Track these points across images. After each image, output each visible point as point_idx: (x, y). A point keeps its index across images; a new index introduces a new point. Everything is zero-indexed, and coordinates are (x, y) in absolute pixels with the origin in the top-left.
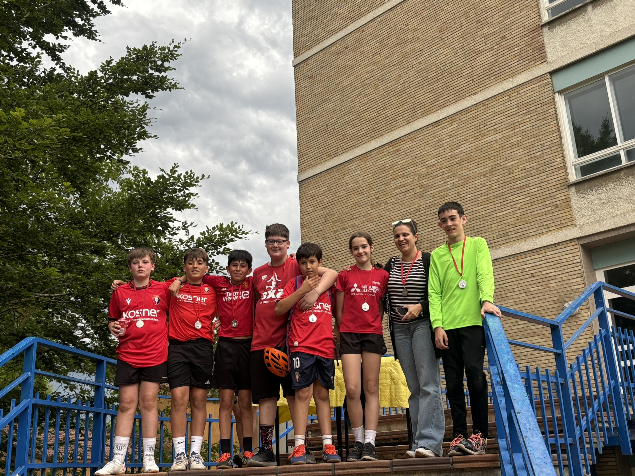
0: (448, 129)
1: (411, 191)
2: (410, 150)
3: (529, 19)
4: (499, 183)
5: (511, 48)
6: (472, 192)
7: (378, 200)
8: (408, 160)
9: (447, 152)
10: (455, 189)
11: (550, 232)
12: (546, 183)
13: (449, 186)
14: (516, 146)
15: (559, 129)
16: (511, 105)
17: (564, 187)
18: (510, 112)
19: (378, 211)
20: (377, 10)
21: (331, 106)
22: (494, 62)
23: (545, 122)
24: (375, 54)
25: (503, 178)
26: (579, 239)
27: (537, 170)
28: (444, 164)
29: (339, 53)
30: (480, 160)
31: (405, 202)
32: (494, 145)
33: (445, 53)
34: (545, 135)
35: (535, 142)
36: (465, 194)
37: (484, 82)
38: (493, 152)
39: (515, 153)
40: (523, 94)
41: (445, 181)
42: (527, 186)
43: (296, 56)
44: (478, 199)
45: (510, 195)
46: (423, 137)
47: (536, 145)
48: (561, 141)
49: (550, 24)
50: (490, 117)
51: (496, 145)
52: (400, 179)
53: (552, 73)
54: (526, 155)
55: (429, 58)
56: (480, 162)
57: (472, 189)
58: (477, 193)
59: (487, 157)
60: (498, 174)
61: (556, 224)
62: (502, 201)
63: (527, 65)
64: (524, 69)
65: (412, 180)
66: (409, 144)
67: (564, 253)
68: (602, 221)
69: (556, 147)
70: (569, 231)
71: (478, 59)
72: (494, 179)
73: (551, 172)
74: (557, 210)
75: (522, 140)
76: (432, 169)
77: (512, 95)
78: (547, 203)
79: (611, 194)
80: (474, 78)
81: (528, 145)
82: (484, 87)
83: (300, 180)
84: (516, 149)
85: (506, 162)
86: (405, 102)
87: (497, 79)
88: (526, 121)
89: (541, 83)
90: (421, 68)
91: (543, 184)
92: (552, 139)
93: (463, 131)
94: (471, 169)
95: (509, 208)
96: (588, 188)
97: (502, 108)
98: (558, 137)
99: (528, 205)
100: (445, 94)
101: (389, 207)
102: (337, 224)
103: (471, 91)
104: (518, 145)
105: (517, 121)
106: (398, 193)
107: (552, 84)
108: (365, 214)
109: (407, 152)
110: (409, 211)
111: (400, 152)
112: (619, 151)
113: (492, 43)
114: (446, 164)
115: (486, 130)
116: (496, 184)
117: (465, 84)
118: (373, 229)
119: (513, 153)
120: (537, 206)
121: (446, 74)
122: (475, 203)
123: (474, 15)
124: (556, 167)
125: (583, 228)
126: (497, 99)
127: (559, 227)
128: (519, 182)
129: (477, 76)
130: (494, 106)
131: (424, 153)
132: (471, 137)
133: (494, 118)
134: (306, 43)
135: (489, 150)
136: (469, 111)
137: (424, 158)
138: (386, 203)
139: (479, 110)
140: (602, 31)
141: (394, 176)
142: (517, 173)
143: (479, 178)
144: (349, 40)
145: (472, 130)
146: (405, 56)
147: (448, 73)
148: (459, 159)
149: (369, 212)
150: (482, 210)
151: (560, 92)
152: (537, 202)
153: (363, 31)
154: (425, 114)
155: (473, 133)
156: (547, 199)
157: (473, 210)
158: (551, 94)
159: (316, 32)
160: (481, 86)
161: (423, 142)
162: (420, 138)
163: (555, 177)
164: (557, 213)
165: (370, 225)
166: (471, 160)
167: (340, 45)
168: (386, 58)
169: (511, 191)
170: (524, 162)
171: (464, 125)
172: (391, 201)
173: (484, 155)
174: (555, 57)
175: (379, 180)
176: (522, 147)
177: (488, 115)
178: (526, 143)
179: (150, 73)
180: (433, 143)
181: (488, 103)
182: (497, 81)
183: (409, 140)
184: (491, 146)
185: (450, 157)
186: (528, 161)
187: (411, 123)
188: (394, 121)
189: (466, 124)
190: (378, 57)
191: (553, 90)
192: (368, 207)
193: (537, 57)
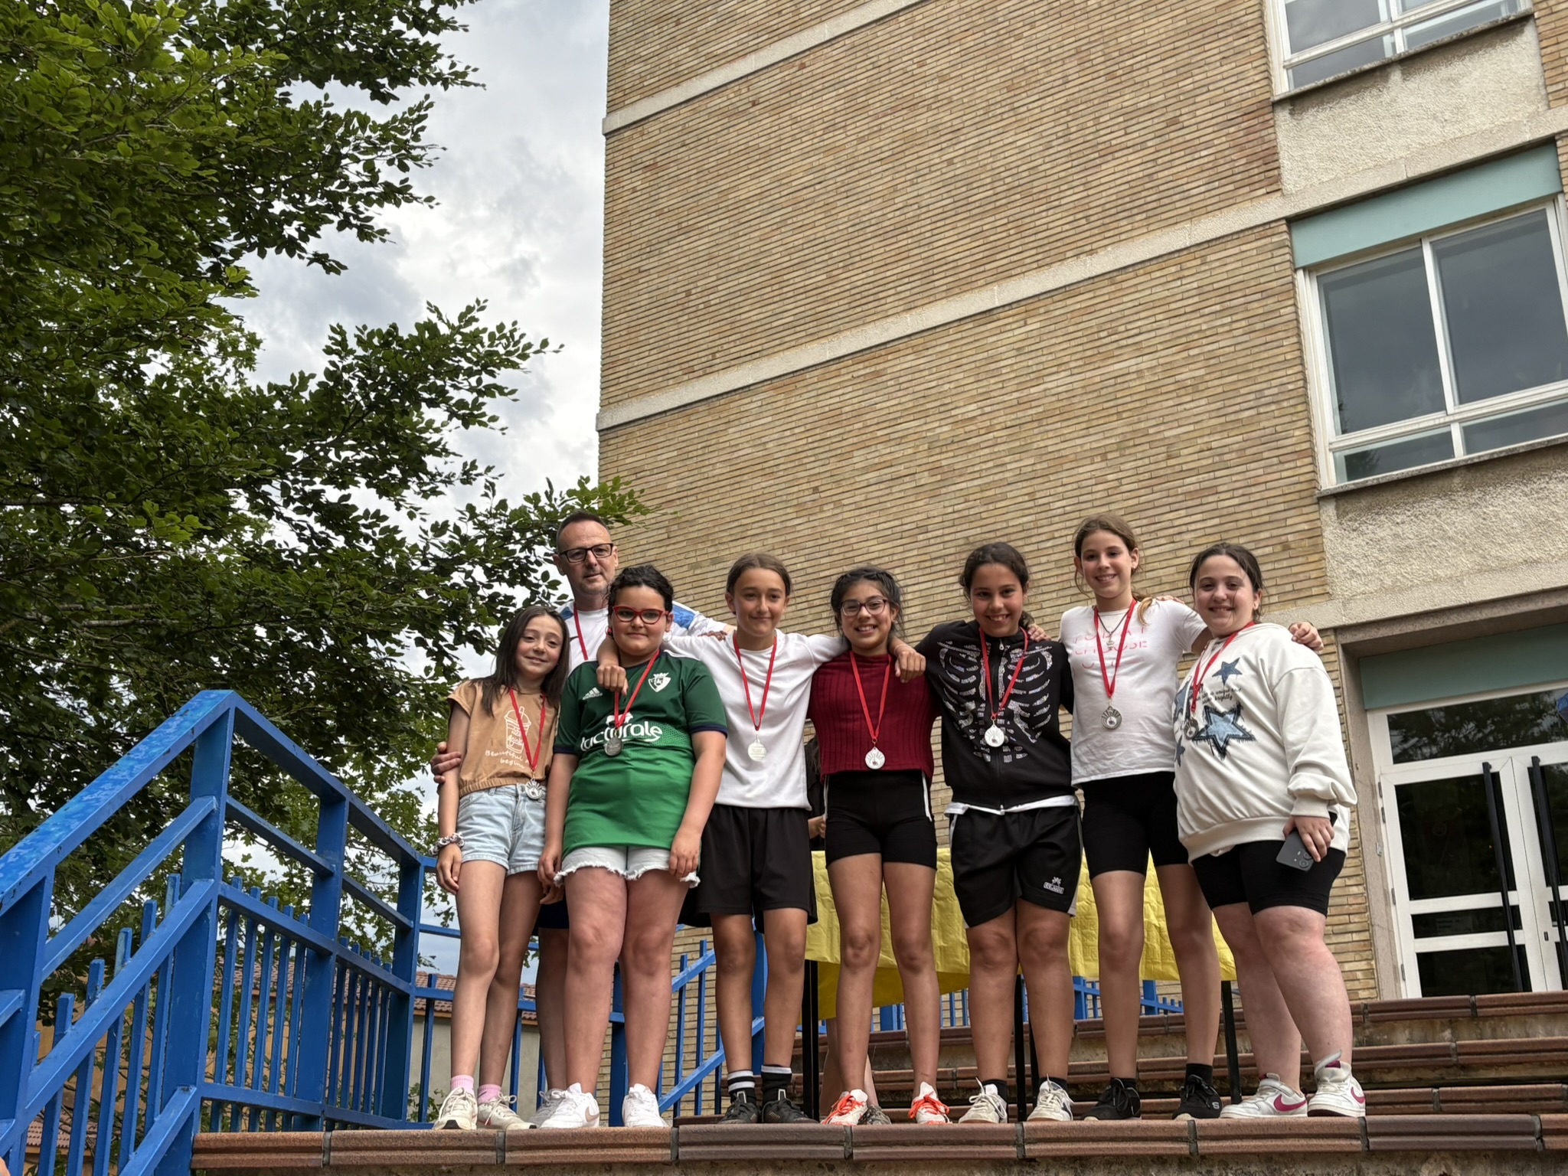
0: (1016, 332)
1: (907, 479)
2: (910, 377)
3: (1243, 83)
4: (1141, 477)
5: (1191, 149)
6: (1070, 494)
7: (816, 496)
8: (903, 400)
9: (1010, 389)
10: (1025, 484)
12: (1262, 487)
13: (1007, 475)
14: (1190, 390)
15: (1301, 357)
16: (1184, 288)
17: (1308, 501)
18: (1180, 304)
19: (816, 523)
20: (843, 18)
21: (703, 244)
22: (1147, 179)
23: (1269, 338)
24: (832, 127)
25: (1152, 467)
26: (1337, 630)
27: (1240, 454)
28: (1001, 420)
29: (734, 113)
30: (1094, 416)
31: (888, 505)
32: (1132, 384)
34: (1266, 370)
35: (1240, 385)
36: (1051, 499)
37: (1115, 225)
38: (1128, 399)
39: (1187, 406)
40: (1217, 264)
41: (999, 462)
42: (1214, 490)
43: (613, 107)
45: (1167, 509)
46: (946, 347)
47: (1242, 391)
48: (1305, 387)
49: (1296, 101)
50: (1127, 313)
51: (1138, 382)
52: (880, 447)
53: (1294, 221)
54: (1214, 414)
55: (975, 153)
56: (1095, 423)
57: (1070, 487)
58: (1082, 499)
59: (1114, 411)
60: (1139, 456)
61: (1281, 589)
62: (1145, 522)
63: (1230, 195)
64: (1221, 205)
65: (910, 451)
66: (909, 361)
68: (1401, 590)
69: (1292, 402)
70: (1313, 609)
71: (1104, 167)
72: (1128, 466)
73: (1275, 460)
74: (1285, 555)
75: (1207, 378)
76: (967, 429)
77: (1189, 265)
78: (1262, 536)
79: (1425, 527)
80: (1091, 212)
81: (1220, 390)
82: (1117, 239)
83: (605, 426)
84: (1188, 398)
85: (1162, 428)
86: (906, 255)
87: (1151, 221)
88: (1220, 330)
89: (1263, 242)
90: (951, 174)
91: (1253, 489)
92: (1285, 380)
93: (1054, 341)
94: (1068, 437)
95: (1163, 541)
96: (1369, 509)
97: (1161, 293)
98: (1300, 376)
100: (1012, 245)
101: (846, 515)
102: (700, 546)
103: (1080, 244)
104: (1195, 387)
105: (1197, 328)
106: (872, 481)
107: (1291, 248)
108: (778, 526)
109: (901, 380)
110: (898, 529)
111: (884, 378)
112: (1448, 424)
113: (1142, 132)
114: (1003, 419)
115: (1115, 345)
116: (1134, 479)
117: (1067, 227)
118: (799, 566)
119: (1180, 408)
121: (1018, 196)
123: (1102, 59)
124: (1290, 449)
125: (1353, 605)
126: (1149, 269)
127: (1290, 597)
128: (1194, 479)
129: (1099, 209)
130: (1140, 287)
131: (946, 387)
132: (1075, 357)
133: (1136, 317)
134: (643, 78)
135: (1119, 395)
136: (1073, 293)
137: (948, 400)
138: (838, 504)
139: (1098, 293)
140: (1423, 133)
141: (865, 437)
142: (1187, 456)
143: (1088, 461)
144: (763, 84)
145: (1078, 341)
146: (911, 140)
147: (1024, 194)
148: (1040, 409)
149: (789, 524)
151: (1308, 270)
153: (803, 66)
154: (957, 290)
156: (1264, 527)
158: (1289, 272)
159: (672, 55)
160: (1107, 235)
161: (947, 360)
162: (938, 349)
163: (1285, 474)
164: (1285, 564)
165: (789, 556)
166: (1072, 415)
167: (738, 94)
168: (861, 140)
169: (1171, 500)
170: (1208, 431)
171: (1058, 326)
172: (851, 501)
173: (1106, 405)
174: (1304, 183)
175: (822, 443)
176: (1205, 394)
177: (1122, 307)
178: (1216, 386)
179: (394, 28)
180: (973, 365)
181: (1124, 277)
182: (1152, 227)
183: (910, 351)
184: (1126, 385)
185: (1015, 402)
186: (1219, 429)
187: (918, 310)
188: (871, 298)
189: (1062, 325)
190: (839, 137)
191: (1293, 263)
192: (789, 510)
193: (1256, 178)
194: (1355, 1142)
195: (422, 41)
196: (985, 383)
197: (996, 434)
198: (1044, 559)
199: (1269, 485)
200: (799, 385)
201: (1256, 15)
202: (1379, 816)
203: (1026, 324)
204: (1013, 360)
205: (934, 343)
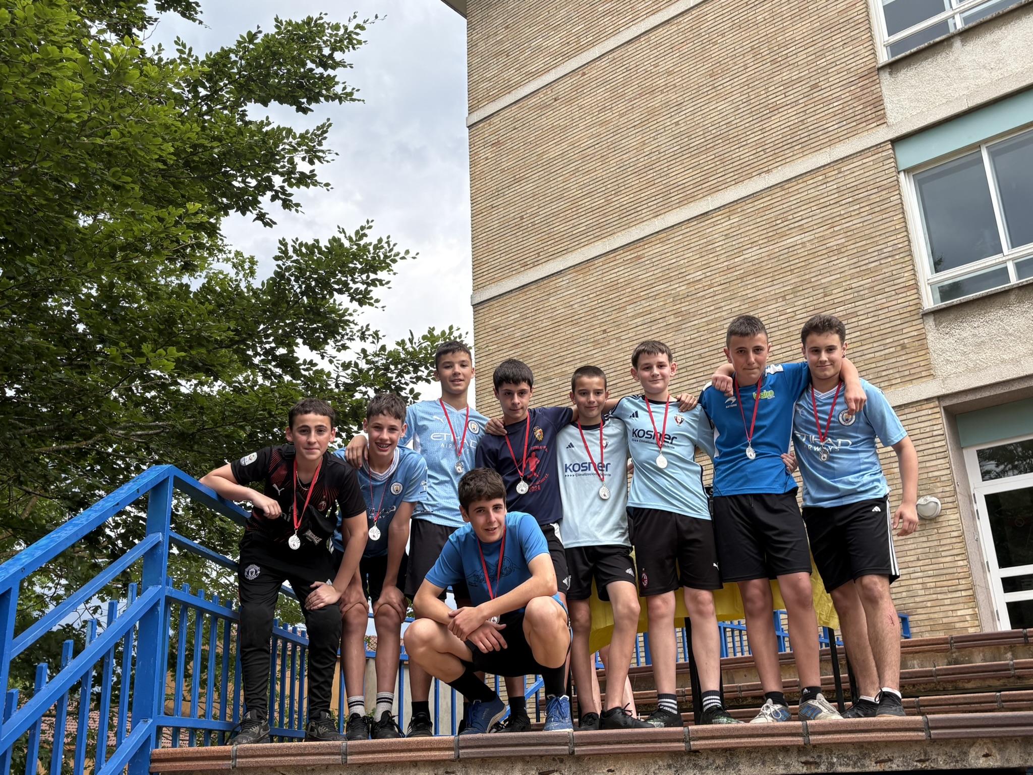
0: (723, 225)
1: (661, 321)
2: (659, 258)
3: (858, 58)
4: (808, 309)
5: (827, 102)
7: (605, 335)
8: (656, 272)
9: (721, 261)
11: (893, 387)
12: (886, 310)
13: (723, 313)
14: (836, 252)
15: (906, 227)
16: (828, 189)
17: (916, 317)
18: (826, 199)
19: (607, 352)
20: (606, 42)
21: (529, 187)
22: (800, 124)
23: (884, 216)
24: (604, 109)
25: (815, 302)
26: (940, 398)
27: (871, 290)
29: (544, 107)
30: (775, 274)
32: (799, 251)
33: (719, 108)
34: (884, 236)
35: (867, 247)
37: (782, 153)
38: (797, 261)
39: (835, 263)
40: (848, 172)
41: (717, 306)
42: (855, 315)
43: (472, 109)
46: (681, 237)
47: (869, 251)
48: (909, 245)
49: (893, 66)
50: (792, 207)
51: (803, 250)
52: (643, 302)
53: (896, 142)
54: (852, 266)
55: (692, 117)
56: (777, 277)
59: (788, 269)
60: (806, 296)
61: (902, 374)
63: (854, 129)
64: (848, 135)
65: (661, 303)
66: (658, 248)
67: (916, 420)
68: (980, 370)
69: (901, 255)
70: (923, 385)
71: (773, 118)
72: (800, 303)
73: (893, 293)
74: (903, 352)
75: (846, 244)
76: (696, 287)
77: (830, 174)
78: (888, 341)
79: (994, 329)
80: (766, 147)
81: (855, 251)
82: (783, 162)
83: (476, 302)
84: (835, 258)
85: (820, 277)
86: (652, 183)
87: (804, 149)
88: (853, 214)
89: (876, 156)
90: (678, 131)
91: (880, 312)
92: (896, 242)
93: (747, 229)
94: (760, 287)
96: (956, 319)
97: (813, 193)
98: (905, 239)
99: (855, 345)
100: (717, 172)
101: (624, 346)
103: (762, 166)
104: (839, 250)
105: (838, 214)
106: (639, 324)
107: (895, 158)
108: (583, 355)
109: (654, 260)
111: (643, 260)
112: (1005, 262)
113: (796, 94)
114: (719, 279)
115: (787, 228)
116: (804, 311)
117: (752, 157)
119: (831, 264)
120: (870, 346)
121: (720, 141)
123: (767, 52)
124: (902, 285)
125: (949, 381)
126: (805, 179)
127: (907, 378)
128: (842, 308)
129: (772, 145)
130: (799, 191)
131: (682, 262)
132: (762, 237)
133: (799, 209)
134: (488, 91)
135: (791, 259)
136: (758, 198)
137: (684, 270)
138: (619, 339)
139: (773, 197)
140: (977, 78)
141: (633, 297)
142: (837, 295)
143: (774, 301)
144: (560, 87)
145: (763, 228)
146: (652, 112)
147: (724, 140)
148: (742, 271)
149: (591, 353)
150: (779, 352)
151: (907, 171)
152: (872, 340)
153: (584, 74)
154: (685, 202)
155: (765, 231)
156: (888, 336)
158: (894, 174)
159: (505, 75)
160: (778, 160)
161: (681, 245)
162: (676, 239)
163: (900, 301)
164: (904, 358)
166: (762, 273)
167: (546, 94)
168: (621, 116)
170: (849, 277)
171: (749, 219)
172: (627, 336)
173: (782, 266)
174: (901, 117)
175: (607, 303)
176: (846, 254)
177: (789, 204)
178: (852, 249)
179: (308, 67)
180: (697, 248)
181: (790, 185)
182: (805, 153)
183: (658, 242)
184: (794, 253)
185: (725, 268)
186: (856, 275)
187: (662, 216)
188: (633, 211)
189: (753, 218)
190: (608, 115)
191: (897, 168)
192: (588, 345)
193: (870, 117)
194: (920, 734)
195: (326, 74)
196: (706, 258)
197: (715, 289)
199: (891, 309)
200: (591, 268)
201: (864, 15)
202: (975, 515)
203: (729, 220)
204: (723, 242)
205: (672, 236)
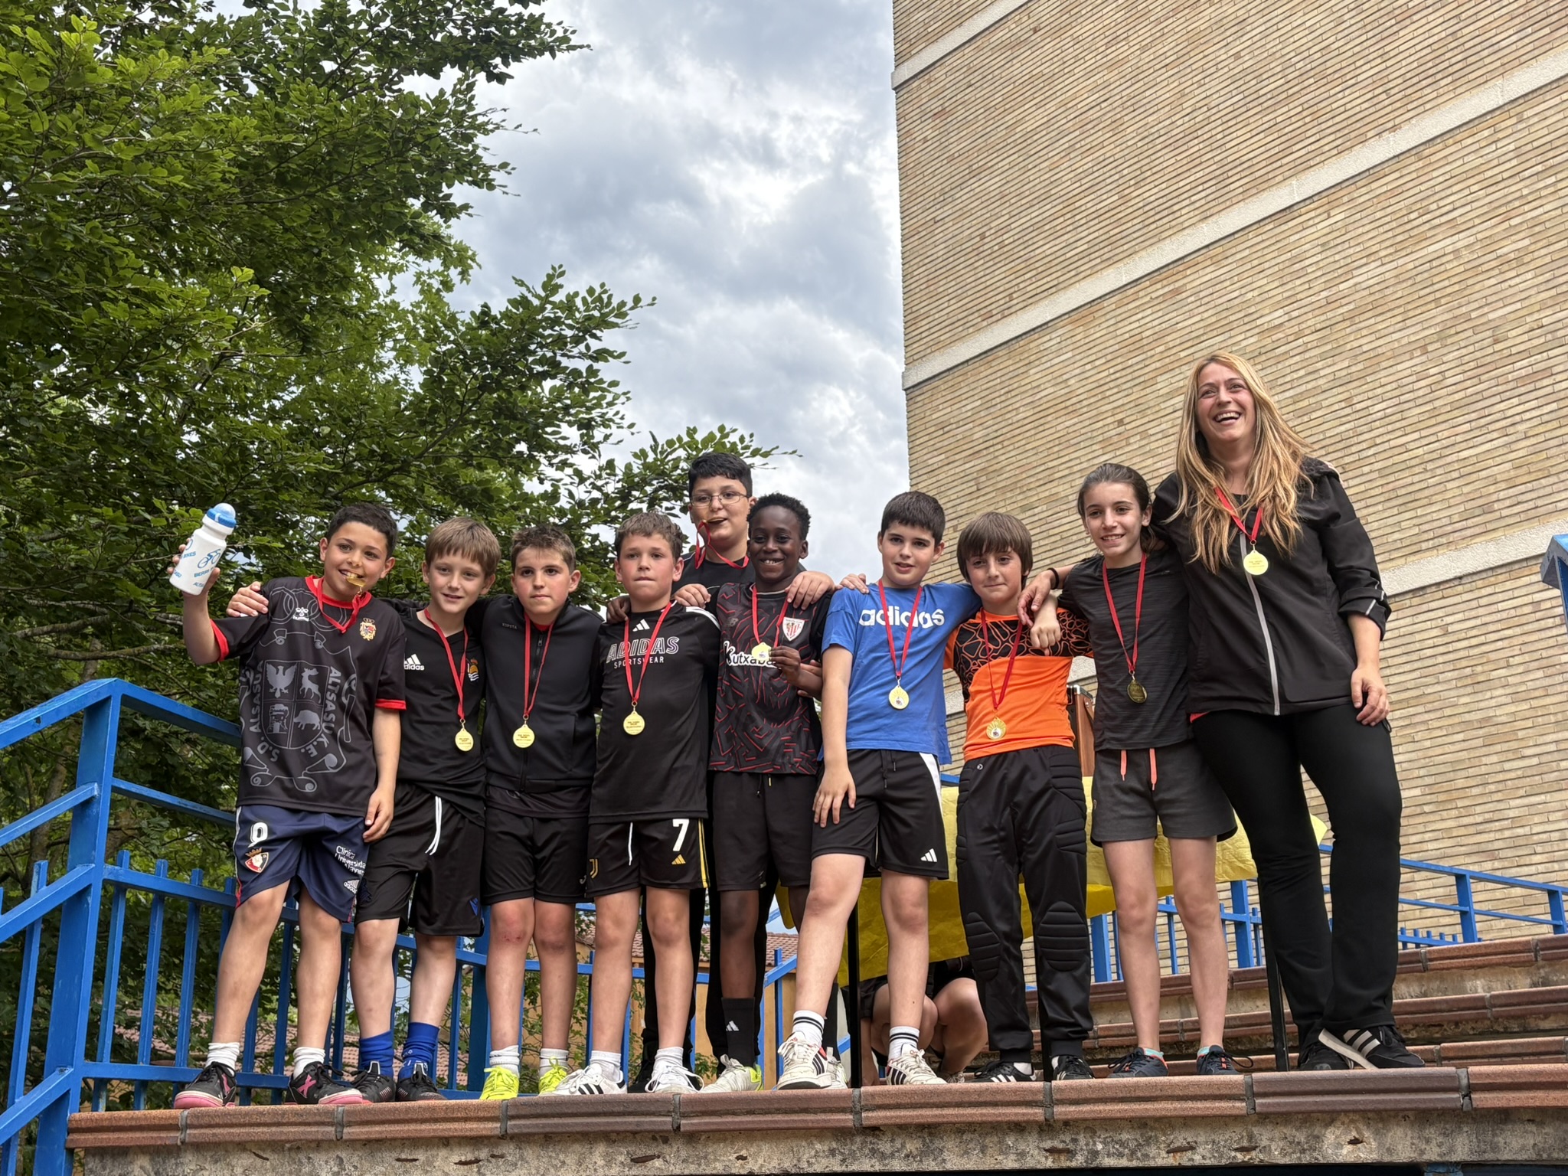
0: (1320, 226)
2: (1211, 290)
4: (1466, 367)
6: (1389, 395)
7: (1122, 429)
8: (1206, 315)
9: (1316, 289)
10: (1340, 389)
13: (1321, 382)
14: (1514, 264)
16: (1501, 151)
18: (1497, 170)
21: (993, 184)
22: (1450, 39)
24: (1115, 40)
25: (1478, 354)
28: (1309, 323)
29: (1016, 45)
30: (1410, 307)
32: (1449, 266)
33: (1308, 24)
36: (1369, 403)
37: (1419, 94)
38: (1446, 283)
39: (1513, 282)
40: (1536, 119)
41: (1310, 369)
42: (1548, 372)
43: (900, 59)
44: (1406, 414)
45: (1497, 399)
46: (1247, 252)
50: (1437, 189)
51: (1455, 263)
54: (1542, 288)
55: (1263, 42)
56: (1411, 314)
57: (1389, 387)
58: (1403, 398)
59: (1431, 297)
60: (1463, 344)
62: (1474, 416)
63: (1545, 40)
64: (1536, 52)
66: (1209, 274)
71: (1401, 33)
72: (1451, 356)
75: (1533, 247)
76: (1274, 338)
77: (1503, 125)
80: (1391, 85)
81: (1548, 259)
82: (1421, 109)
83: (910, 384)
84: (1513, 273)
85: (1486, 310)
86: (1197, 161)
87: (1458, 83)
88: (1543, 193)
90: (1240, 68)
93: (1360, 231)
94: (1383, 333)
95: (1495, 435)
97: (1474, 161)
99: (1550, 426)
100: (1309, 134)
101: (1153, 446)
102: (1009, 495)
103: (1382, 121)
104: (1519, 260)
105: (1518, 194)
109: (1202, 295)
111: (1184, 295)
115: (1428, 226)
116: (1458, 370)
117: (1366, 105)
119: (1506, 285)
121: (1312, 81)
122: (1398, 425)
126: (1458, 138)
128: (1525, 363)
129: (1400, 81)
130: (1450, 159)
131: (1249, 295)
132: (1384, 245)
133: (1449, 192)
134: (927, 25)
135: (1436, 279)
136: (1377, 176)
137: (1252, 310)
138: (1144, 434)
139: (1405, 171)
141: (1167, 360)
142: (1517, 339)
143: (1407, 356)
145: (1387, 227)
146: (1195, 40)
147: (1317, 78)
148: (1351, 306)
150: (1417, 444)
154: (1254, 191)
155: (1390, 234)
157: (1393, 444)
160: (1410, 107)
161: (1249, 266)
162: (1238, 256)
166: (1386, 308)
167: (1018, 23)
168: (1144, 49)
169: (1501, 389)
170: (1537, 307)
171: (1364, 214)
172: (1158, 429)
173: (1422, 293)
175: (1124, 373)
176: (1532, 266)
177: (1432, 183)
180: (1276, 268)
181: (1432, 150)
182: (1458, 91)
183: (1209, 262)
184: (1442, 268)
185: (1324, 302)
186: (1550, 303)
187: (1214, 218)
188: (1165, 213)
189: (1368, 211)
190: (1122, 50)
192: (1095, 447)
194: (1238, 1104)
196: (1290, 285)
197: (1305, 339)
198: (1366, 469)
200: (1097, 315)
203: (1329, 217)
204: (1319, 257)
205: (1233, 251)
